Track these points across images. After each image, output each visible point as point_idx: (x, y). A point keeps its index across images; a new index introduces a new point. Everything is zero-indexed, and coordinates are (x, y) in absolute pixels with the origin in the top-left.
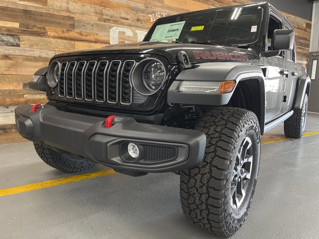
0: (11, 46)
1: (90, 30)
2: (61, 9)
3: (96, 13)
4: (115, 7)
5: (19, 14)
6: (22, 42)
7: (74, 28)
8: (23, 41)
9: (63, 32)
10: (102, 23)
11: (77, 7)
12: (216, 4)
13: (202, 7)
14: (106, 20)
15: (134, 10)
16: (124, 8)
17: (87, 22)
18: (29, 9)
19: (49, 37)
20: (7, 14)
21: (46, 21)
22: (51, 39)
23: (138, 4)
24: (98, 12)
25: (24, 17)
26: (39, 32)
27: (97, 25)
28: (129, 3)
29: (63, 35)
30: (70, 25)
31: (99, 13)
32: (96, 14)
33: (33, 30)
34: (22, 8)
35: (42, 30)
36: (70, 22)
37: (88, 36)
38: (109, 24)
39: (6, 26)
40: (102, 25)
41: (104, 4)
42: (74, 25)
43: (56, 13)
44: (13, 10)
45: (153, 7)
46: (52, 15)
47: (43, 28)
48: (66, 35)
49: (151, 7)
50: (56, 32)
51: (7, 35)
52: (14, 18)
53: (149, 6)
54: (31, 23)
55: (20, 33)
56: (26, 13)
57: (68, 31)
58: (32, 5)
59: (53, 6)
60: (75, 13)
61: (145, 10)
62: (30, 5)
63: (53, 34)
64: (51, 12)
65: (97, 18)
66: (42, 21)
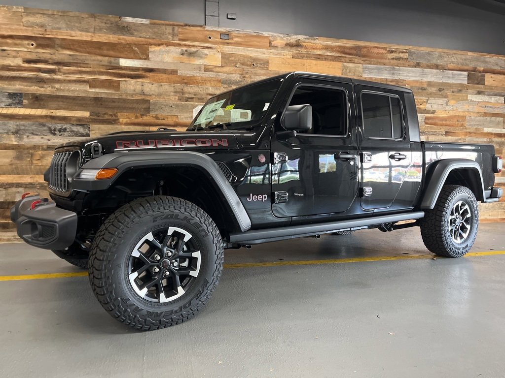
0: (80, 136)
1: (168, 112)
2: (135, 93)
3: (175, 92)
4: (200, 83)
5: (89, 102)
6: (93, 132)
7: (149, 113)
8: (93, 130)
9: (136, 117)
10: (183, 103)
11: (153, 89)
12: (356, 60)
13: (331, 66)
14: (187, 99)
15: (225, 83)
16: (212, 82)
17: (165, 104)
18: (100, 96)
19: (121, 124)
20: (77, 103)
21: (118, 108)
22: (123, 126)
23: (231, 75)
24: (178, 90)
25: (94, 105)
26: (110, 119)
27: (177, 106)
28: (219, 75)
29: (136, 121)
30: (144, 109)
31: (179, 92)
32: (175, 94)
33: (104, 118)
34: (92, 96)
35: (114, 118)
36: (145, 106)
37: (166, 119)
38: (192, 103)
39: (76, 116)
40: (182, 105)
41: (185, 81)
42: (149, 108)
43: (129, 98)
44: (83, 98)
45: (252, 76)
46: (125, 101)
47: (115, 115)
48: (140, 120)
49: (250, 76)
50: (129, 118)
51: (77, 125)
52: (84, 107)
53: (247, 76)
54: (102, 110)
55: (90, 122)
56: (97, 100)
57: (142, 115)
58: (103, 91)
59: (126, 90)
60: (150, 95)
61: (241, 82)
62: (101, 91)
63: (125, 120)
64: (124, 97)
65: (177, 98)
66: (113, 108)
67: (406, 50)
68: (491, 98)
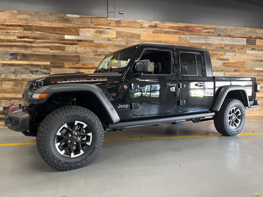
0: (45, 74)
1: (89, 62)
2: (72, 52)
3: (93, 51)
4: (105, 47)
5: (50, 57)
6: (52, 72)
7: (79, 62)
8: (52, 71)
9: (73, 64)
10: (97, 57)
11: (81, 50)
12: (186, 33)
13: (173, 37)
14: (99, 55)
15: (118, 47)
16: (111, 46)
17: (88, 57)
18: (55, 54)
19: (66, 68)
20: (44, 58)
21: (64, 60)
22: (67, 69)
23: (121, 43)
24: (94, 51)
25: (53, 58)
26: (60, 66)
27: (94, 58)
28: (115, 43)
29: (73, 66)
30: (77, 60)
31: (95, 52)
32: (92, 52)
33: (57, 65)
34: (51, 54)
35: (62, 65)
36: (78, 59)
37: (88, 65)
38: (101, 57)
39: (43, 64)
40: (96, 58)
41: (98, 46)
42: (80, 60)
43: (69, 55)
44: (47, 55)
45: (132, 43)
46: (67, 56)
47: (62, 63)
48: (75, 66)
49: (131, 43)
50: (70, 65)
51: (44, 68)
52: (47, 60)
53: (129, 43)
54: (57, 61)
55: (50, 67)
56: (54, 56)
57: (76, 63)
58: (57, 52)
59: (68, 51)
60: (80, 53)
61: (126, 46)
62: (56, 52)
63: (67, 66)
64: (67, 54)
65: (94, 54)
66: (62, 60)
67: (213, 27)
68: (259, 52)
